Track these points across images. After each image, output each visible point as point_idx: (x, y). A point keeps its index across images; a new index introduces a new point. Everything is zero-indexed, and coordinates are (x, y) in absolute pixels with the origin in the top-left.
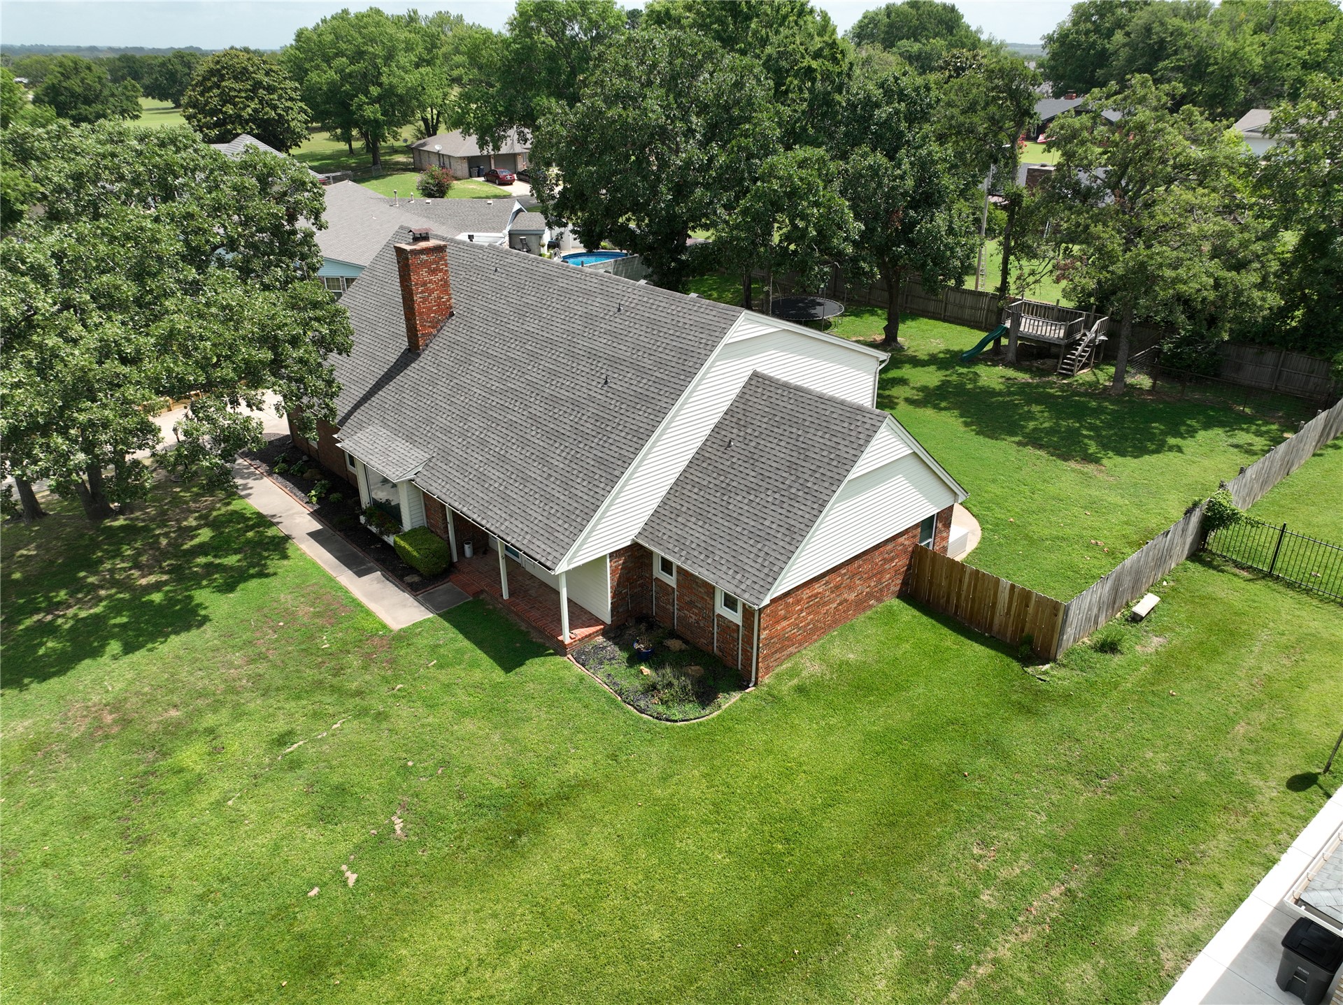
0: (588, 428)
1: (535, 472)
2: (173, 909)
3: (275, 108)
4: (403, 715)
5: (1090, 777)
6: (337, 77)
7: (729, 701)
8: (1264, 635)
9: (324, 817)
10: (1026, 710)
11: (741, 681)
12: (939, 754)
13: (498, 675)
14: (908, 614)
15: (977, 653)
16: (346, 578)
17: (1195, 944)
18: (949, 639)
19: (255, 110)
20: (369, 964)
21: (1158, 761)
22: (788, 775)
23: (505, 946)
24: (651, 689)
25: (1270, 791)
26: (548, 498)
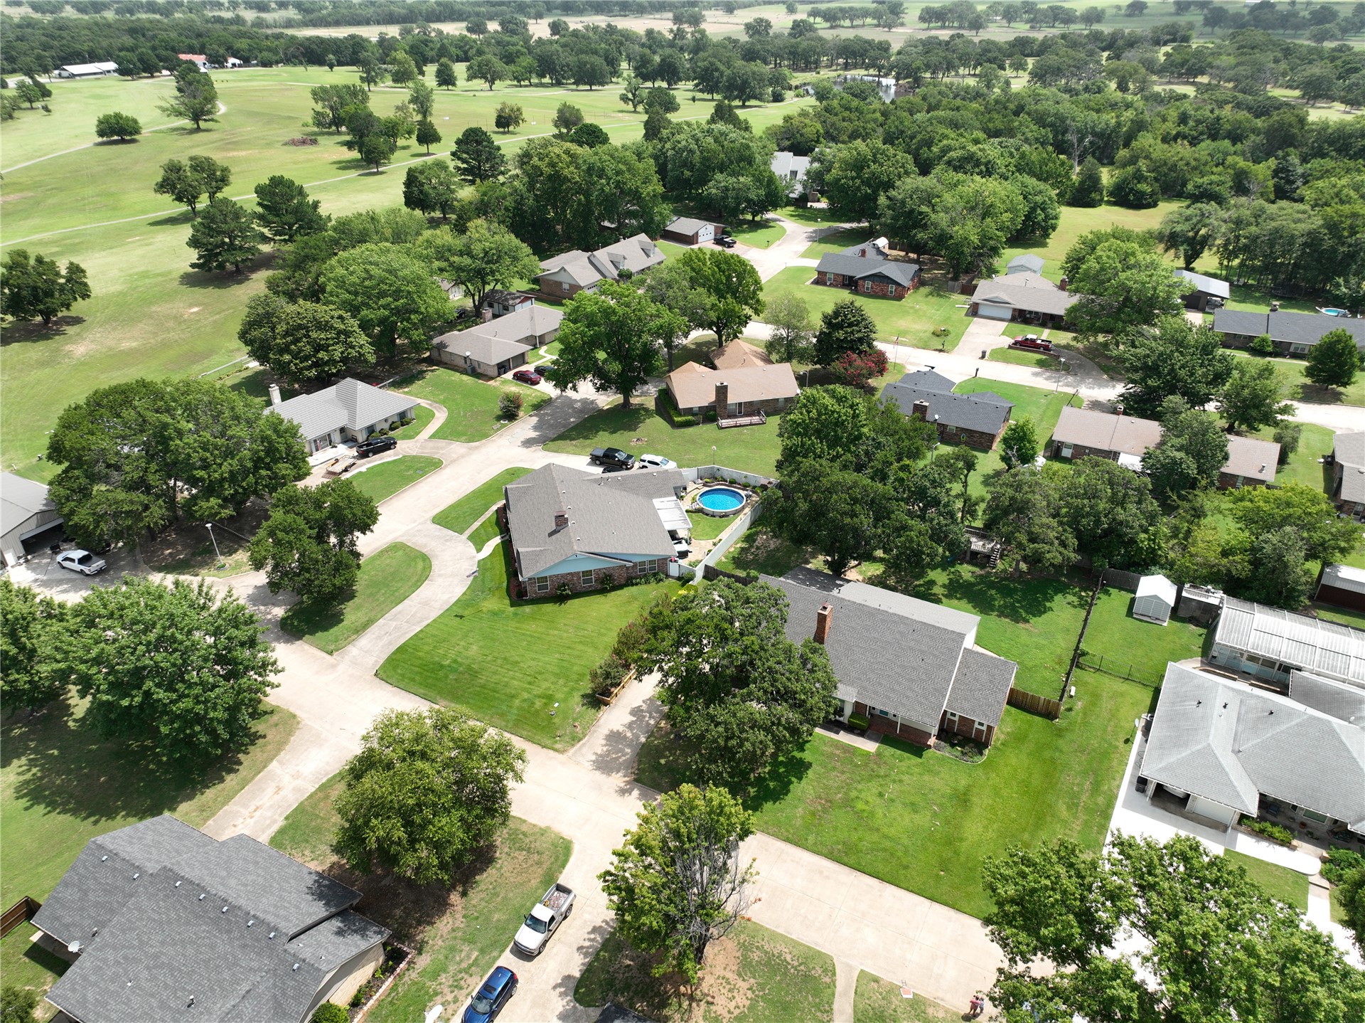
0: (924, 677)
1: (909, 693)
2: (906, 841)
3: (353, 347)
4: (905, 778)
5: (1082, 752)
6: (387, 313)
7: (986, 752)
8: (1104, 694)
9: (916, 812)
10: (1060, 736)
11: (986, 745)
12: (1047, 754)
13: (919, 760)
14: (1013, 710)
15: (1037, 719)
16: (833, 735)
17: (1119, 787)
18: (1029, 717)
19: (342, 353)
20: (961, 840)
21: (1095, 743)
22: (1016, 770)
23: (986, 827)
24: (964, 754)
25: (1121, 745)
26: (921, 703)
